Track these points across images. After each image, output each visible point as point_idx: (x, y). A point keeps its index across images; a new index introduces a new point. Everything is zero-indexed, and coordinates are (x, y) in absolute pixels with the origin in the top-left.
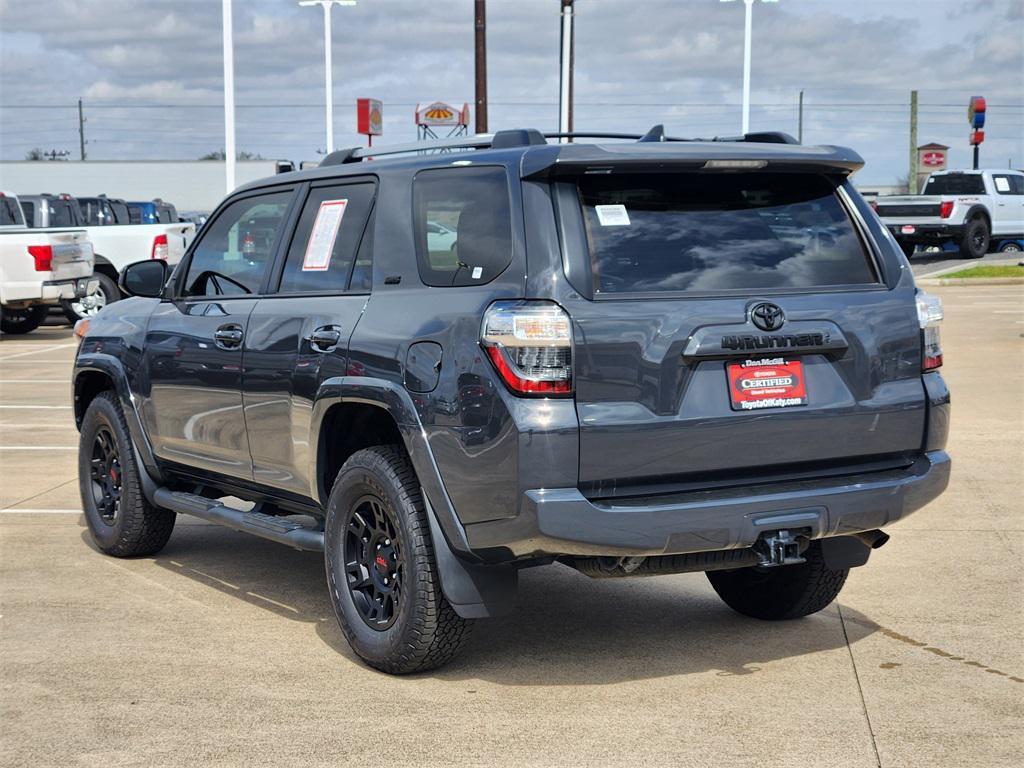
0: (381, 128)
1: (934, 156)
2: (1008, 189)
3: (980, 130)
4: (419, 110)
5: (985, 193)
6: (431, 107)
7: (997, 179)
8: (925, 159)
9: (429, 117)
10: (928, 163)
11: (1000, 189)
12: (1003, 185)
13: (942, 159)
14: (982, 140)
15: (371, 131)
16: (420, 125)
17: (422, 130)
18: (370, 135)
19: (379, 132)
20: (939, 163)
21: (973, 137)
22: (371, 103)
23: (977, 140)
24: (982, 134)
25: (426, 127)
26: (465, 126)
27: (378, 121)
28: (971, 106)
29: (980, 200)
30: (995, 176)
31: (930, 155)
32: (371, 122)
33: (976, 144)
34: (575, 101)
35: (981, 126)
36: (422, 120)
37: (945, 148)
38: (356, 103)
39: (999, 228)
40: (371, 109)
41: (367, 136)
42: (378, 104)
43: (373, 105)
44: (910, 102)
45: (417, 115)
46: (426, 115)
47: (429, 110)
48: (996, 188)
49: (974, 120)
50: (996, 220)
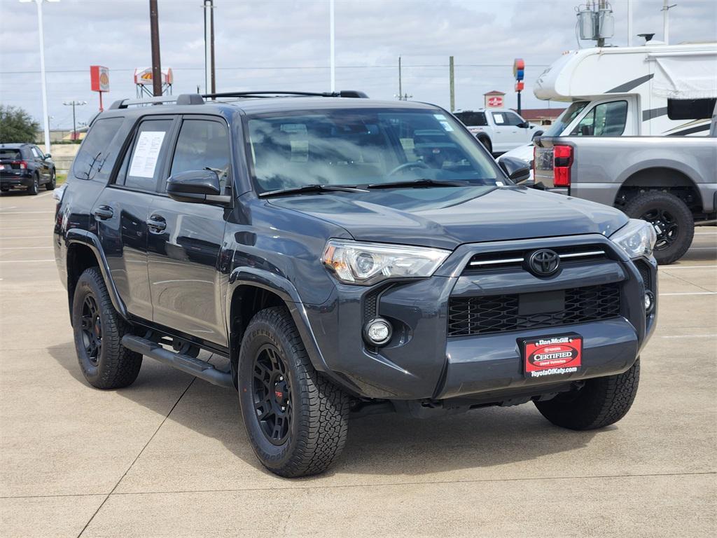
0: (108, 86)
1: (495, 99)
2: (502, 122)
3: (521, 81)
4: (137, 73)
5: (487, 125)
6: (145, 71)
7: (495, 116)
8: (490, 102)
9: (144, 79)
10: (491, 105)
11: (497, 122)
12: (500, 119)
13: (501, 102)
14: (522, 88)
15: (101, 89)
16: (138, 84)
17: (139, 88)
18: (101, 92)
19: (107, 90)
20: (499, 104)
21: (517, 86)
22: (100, 69)
23: (520, 88)
24: (523, 84)
25: (143, 85)
26: (170, 85)
27: (106, 81)
28: (515, 66)
29: (484, 129)
30: (493, 113)
31: (492, 99)
32: (100, 83)
33: (519, 91)
34: (216, 67)
35: (522, 79)
36: (139, 81)
37: (503, 94)
38: (89, 69)
39: (497, 148)
40: (100, 73)
41: (98, 93)
42: (105, 69)
43: (102, 70)
44: (449, 64)
45: (136, 77)
46: (142, 77)
47: (144, 73)
48: (495, 121)
49: (517, 75)
50: (495, 142)
